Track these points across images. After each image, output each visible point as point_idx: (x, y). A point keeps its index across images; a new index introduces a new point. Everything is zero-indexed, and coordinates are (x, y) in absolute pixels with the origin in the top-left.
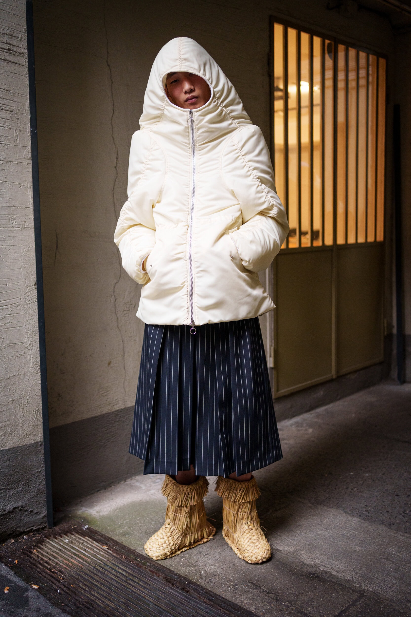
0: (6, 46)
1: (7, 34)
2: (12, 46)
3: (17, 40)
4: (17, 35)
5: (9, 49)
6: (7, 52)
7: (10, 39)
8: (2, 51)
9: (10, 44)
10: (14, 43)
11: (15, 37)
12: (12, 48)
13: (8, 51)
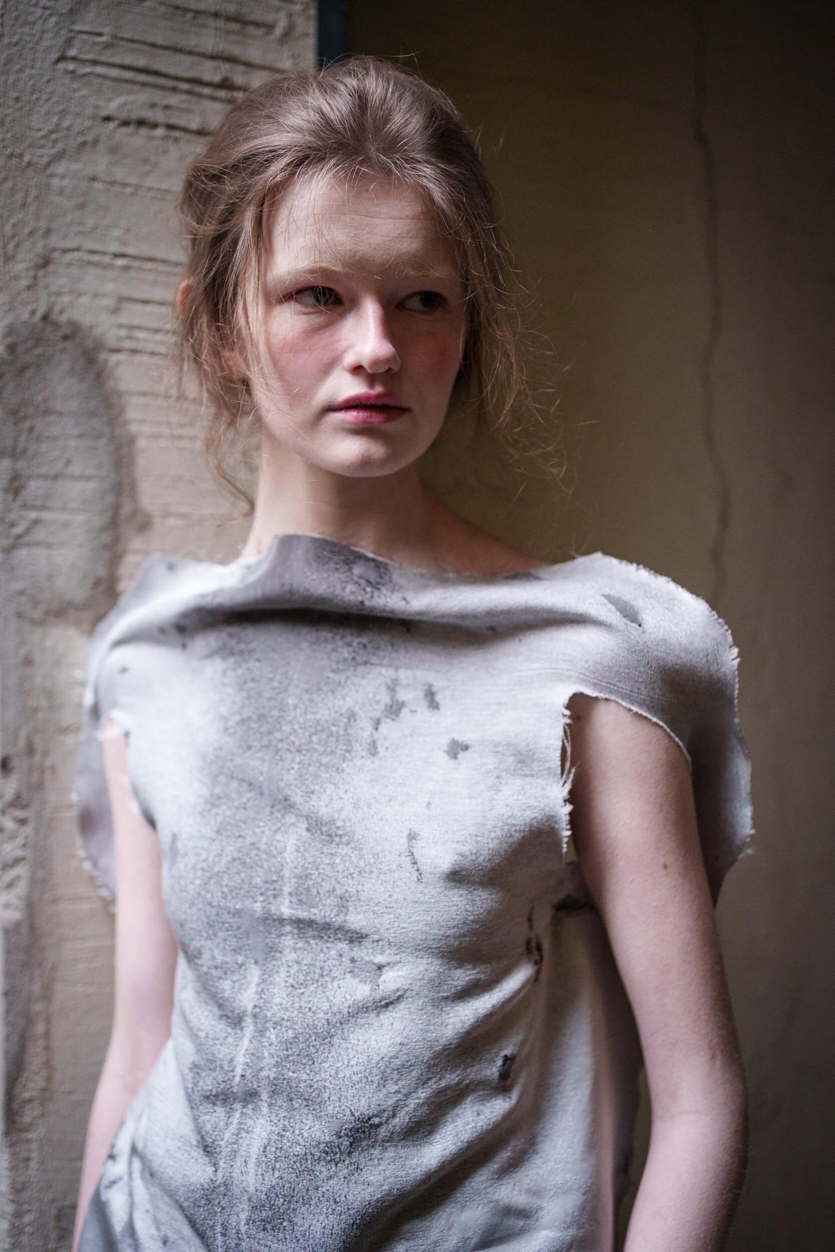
0: (210, 72)
1: (216, 15)
2: (240, 68)
3: (268, 38)
4: (269, 18)
5: (226, 85)
6: (214, 99)
7: (233, 37)
8: (189, 92)
9: (232, 60)
10: (254, 53)
11: (257, 24)
12: (239, 79)
13: (222, 94)
